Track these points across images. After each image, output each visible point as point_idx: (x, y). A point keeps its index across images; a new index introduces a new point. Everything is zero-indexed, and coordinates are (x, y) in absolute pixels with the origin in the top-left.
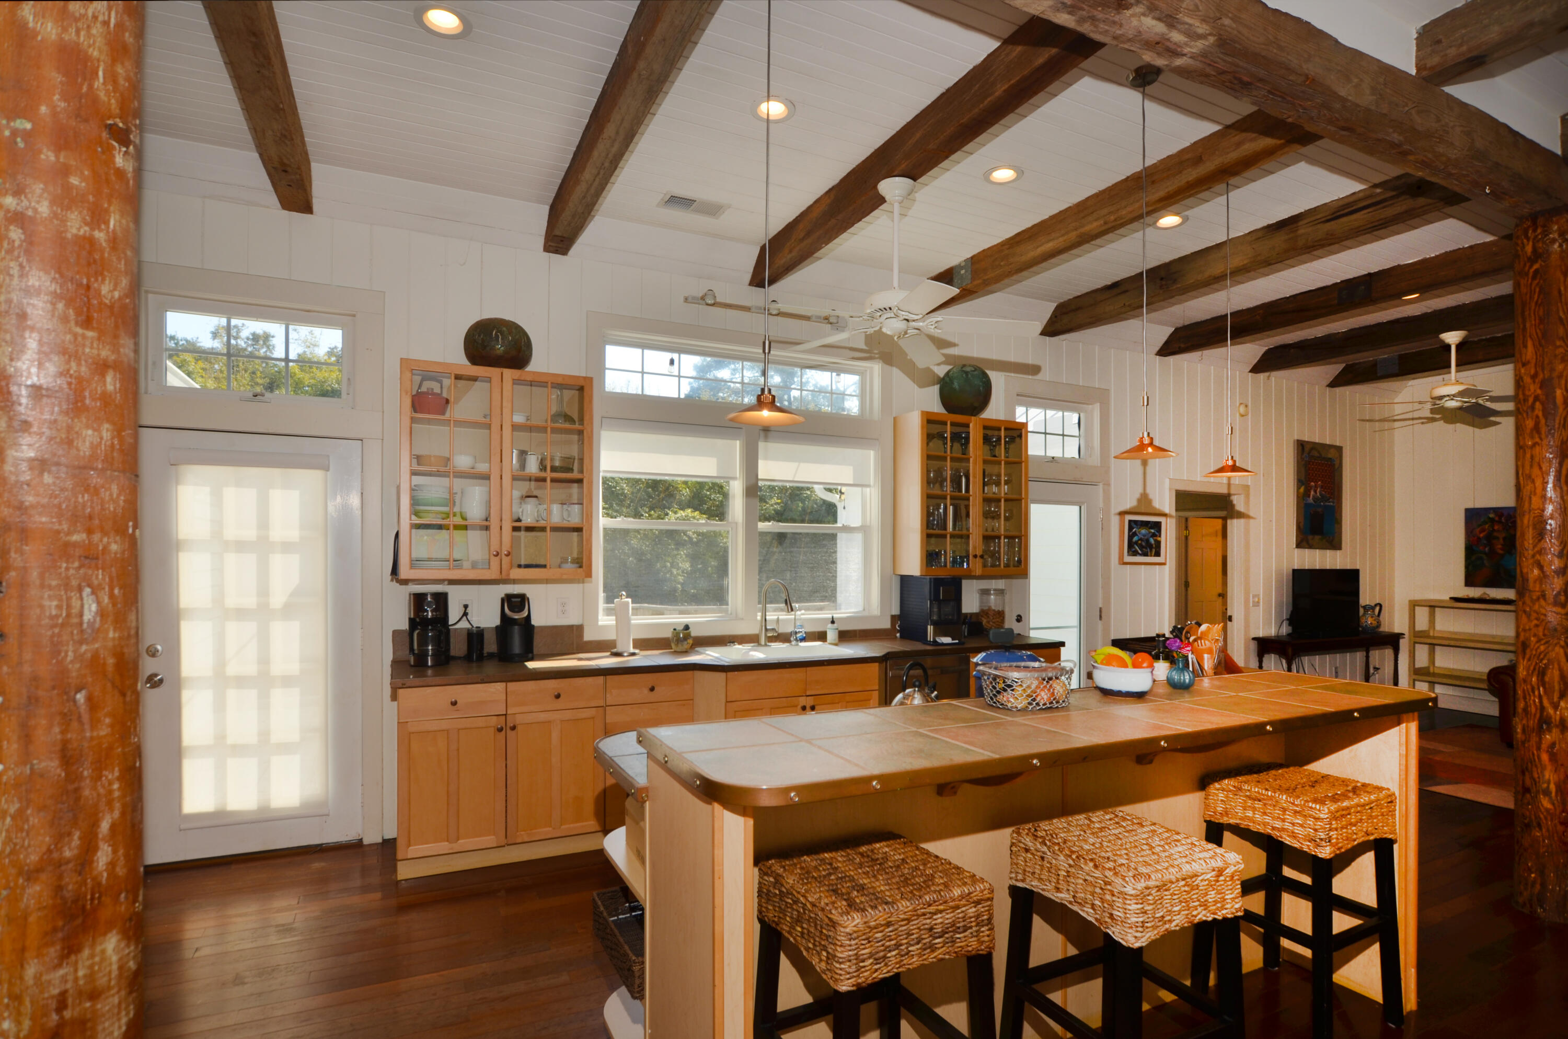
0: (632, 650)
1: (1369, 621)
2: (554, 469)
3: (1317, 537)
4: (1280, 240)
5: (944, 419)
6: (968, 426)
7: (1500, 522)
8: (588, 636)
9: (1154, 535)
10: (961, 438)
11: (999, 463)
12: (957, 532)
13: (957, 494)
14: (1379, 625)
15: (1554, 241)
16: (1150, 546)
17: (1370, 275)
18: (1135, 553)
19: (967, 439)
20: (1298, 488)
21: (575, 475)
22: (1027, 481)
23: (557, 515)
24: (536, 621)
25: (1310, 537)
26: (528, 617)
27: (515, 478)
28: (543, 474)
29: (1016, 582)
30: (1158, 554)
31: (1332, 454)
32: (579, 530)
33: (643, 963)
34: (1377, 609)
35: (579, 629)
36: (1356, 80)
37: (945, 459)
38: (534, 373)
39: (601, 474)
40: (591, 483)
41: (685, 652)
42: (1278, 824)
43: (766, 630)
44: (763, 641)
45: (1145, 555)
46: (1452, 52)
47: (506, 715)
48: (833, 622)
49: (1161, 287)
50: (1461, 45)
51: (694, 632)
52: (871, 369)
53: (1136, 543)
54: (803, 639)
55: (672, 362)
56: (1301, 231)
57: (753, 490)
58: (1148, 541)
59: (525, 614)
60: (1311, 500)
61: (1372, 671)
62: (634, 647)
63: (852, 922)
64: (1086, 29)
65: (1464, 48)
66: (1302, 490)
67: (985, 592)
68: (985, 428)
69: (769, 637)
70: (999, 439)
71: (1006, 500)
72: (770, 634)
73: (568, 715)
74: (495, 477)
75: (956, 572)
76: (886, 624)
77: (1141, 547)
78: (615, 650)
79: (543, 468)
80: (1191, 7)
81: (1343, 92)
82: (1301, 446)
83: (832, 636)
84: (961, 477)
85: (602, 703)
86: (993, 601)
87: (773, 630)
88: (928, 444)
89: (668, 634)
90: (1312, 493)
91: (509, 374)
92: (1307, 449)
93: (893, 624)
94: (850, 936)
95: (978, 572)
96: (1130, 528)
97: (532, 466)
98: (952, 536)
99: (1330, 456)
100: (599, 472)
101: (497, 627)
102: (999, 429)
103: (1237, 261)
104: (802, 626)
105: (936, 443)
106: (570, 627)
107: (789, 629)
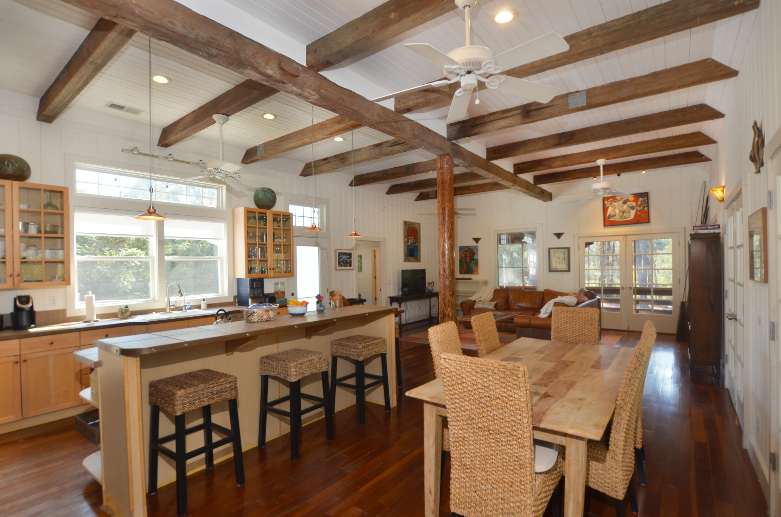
0: (95, 319)
1: (430, 288)
2: (46, 232)
3: (412, 258)
4: (377, 150)
5: (254, 211)
6: (266, 214)
7: (468, 251)
8: (69, 314)
9: (349, 258)
10: (263, 218)
11: (280, 230)
12: (262, 259)
13: (262, 243)
14: (433, 290)
15: (445, 164)
16: (348, 263)
17: (414, 164)
18: (341, 266)
19: (266, 219)
20: (405, 239)
21: (59, 235)
22: (293, 236)
23: (48, 255)
24: (36, 309)
25: (409, 258)
26: (32, 307)
27: (21, 237)
28: (39, 235)
29: (291, 279)
30: (350, 266)
31: (416, 226)
32: (62, 262)
33: (99, 430)
34: (432, 284)
35: (64, 311)
36: (372, 112)
37: (256, 227)
38: (32, 184)
39: (75, 235)
40: (68, 239)
41: (126, 318)
42: (349, 353)
43: (170, 306)
44: (168, 311)
45: (346, 266)
46: (402, 105)
47: (20, 355)
48: (204, 300)
49: (341, 162)
50: (404, 104)
51: (131, 309)
52: (222, 187)
53: (342, 261)
54: (189, 309)
55: (116, 180)
56: (383, 149)
57: (162, 242)
58: (346, 261)
59: (30, 305)
60: (409, 244)
61: (432, 306)
62: (97, 318)
63: (181, 393)
64: (274, 87)
65: (405, 105)
66: (406, 239)
67: (277, 284)
68: (274, 214)
69: (172, 309)
70: (280, 220)
71: (284, 245)
72: (172, 307)
73: (58, 352)
74: (8, 238)
75: (262, 276)
76: (232, 300)
77: (344, 263)
78: (86, 320)
79: (39, 232)
80: (309, 86)
81: (367, 116)
82: (405, 223)
83: (203, 306)
84: (263, 235)
85: (78, 345)
86: (280, 288)
87: (173, 305)
88: (248, 221)
89: (116, 311)
90: (410, 241)
91: (16, 184)
92: (407, 224)
93: (235, 299)
94: (180, 397)
95: (272, 276)
96: (339, 256)
97: (33, 230)
98: (260, 261)
99: (416, 227)
100: (73, 233)
101: (11, 314)
102: (280, 215)
103: (365, 156)
104: (189, 303)
105: (252, 221)
106: (58, 311)
107: (182, 305)
